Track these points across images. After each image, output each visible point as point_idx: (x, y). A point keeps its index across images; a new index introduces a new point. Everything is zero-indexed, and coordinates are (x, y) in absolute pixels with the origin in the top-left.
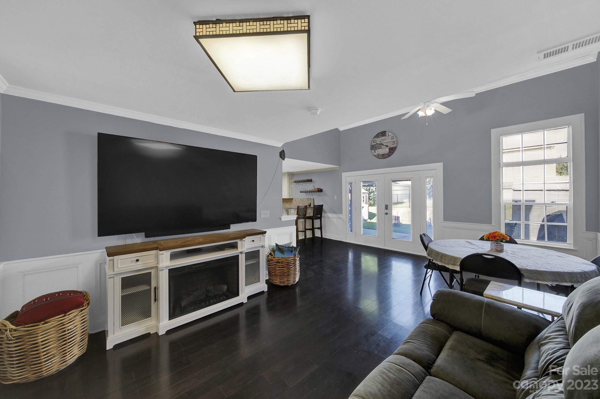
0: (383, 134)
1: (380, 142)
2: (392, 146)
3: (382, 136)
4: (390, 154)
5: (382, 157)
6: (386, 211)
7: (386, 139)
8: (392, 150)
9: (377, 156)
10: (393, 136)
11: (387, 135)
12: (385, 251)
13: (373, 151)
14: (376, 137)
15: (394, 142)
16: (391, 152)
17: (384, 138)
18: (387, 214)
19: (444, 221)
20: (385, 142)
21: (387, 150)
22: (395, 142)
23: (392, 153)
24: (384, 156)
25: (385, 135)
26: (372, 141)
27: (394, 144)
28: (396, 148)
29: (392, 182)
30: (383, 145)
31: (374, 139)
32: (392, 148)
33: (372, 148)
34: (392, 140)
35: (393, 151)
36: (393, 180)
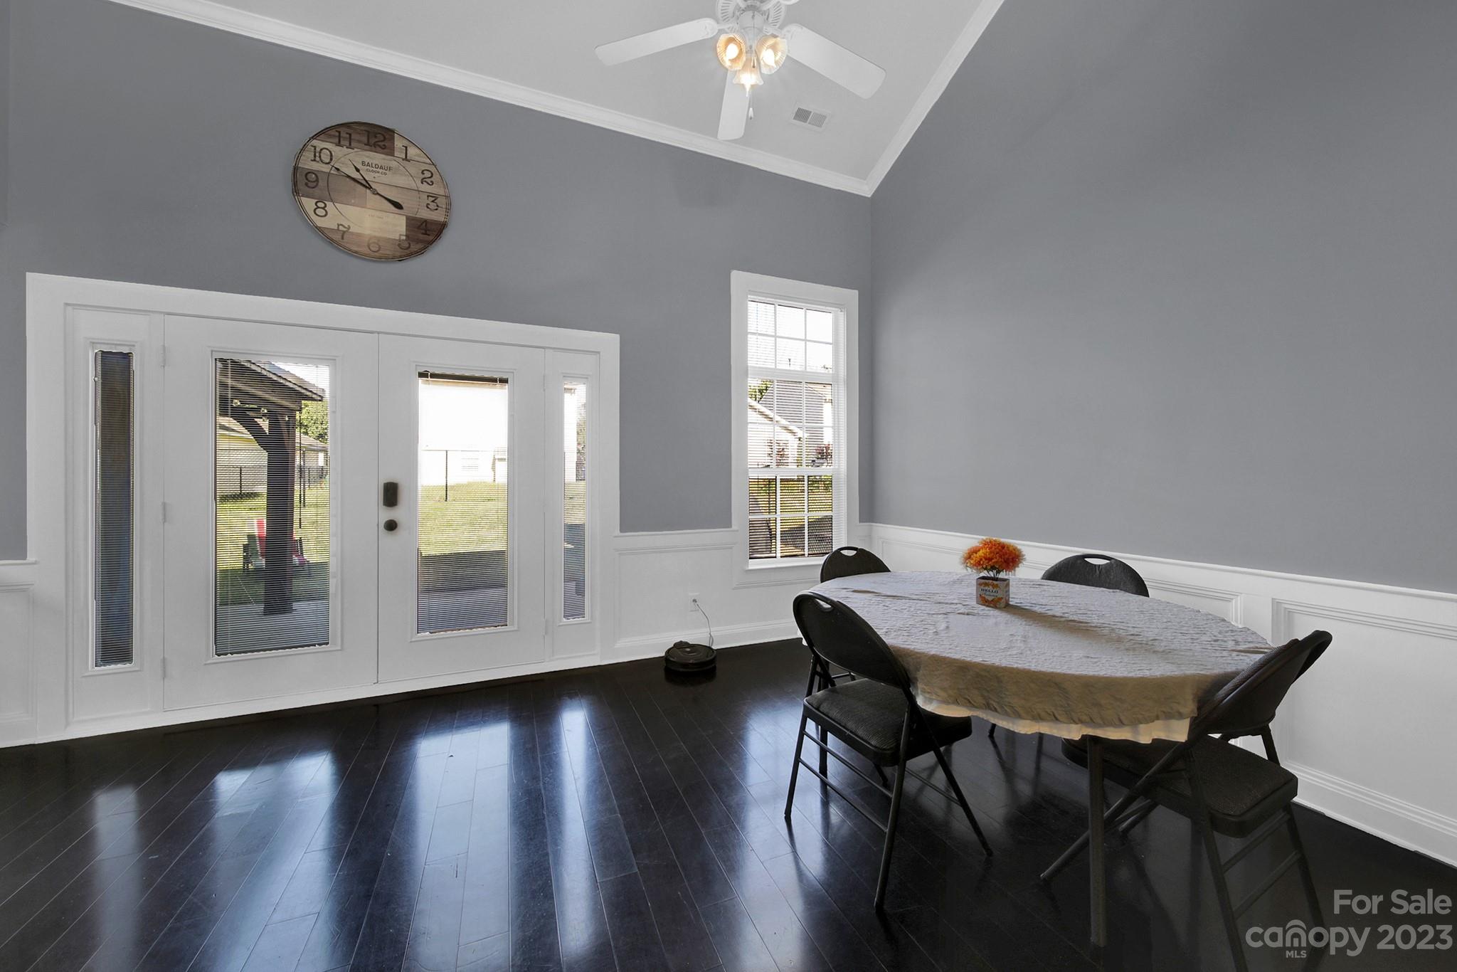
0: (378, 138)
1: (358, 170)
2: (425, 214)
3: (368, 144)
4: (414, 249)
5: (366, 251)
6: (388, 515)
7: (389, 169)
8: (424, 234)
9: (337, 238)
10: (433, 169)
11: (399, 154)
13: (309, 204)
14: (331, 136)
15: (435, 198)
16: (418, 242)
17: (377, 158)
18: (391, 526)
19: (621, 532)
20: (384, 179)
21: (395, 227)
22: (442, 201)
23: (421, 247)
24: (375, 249)
25: (390, 151)
26: (303, 149)
27: (432, 206)
28: (442, 228)
29: (420, 380)
30: (374, 192)
31: (319, 144)
32: (426, 221)
33: (301, 186)
34: (425, 187)
35: (427, 238)
36: (422, 370)
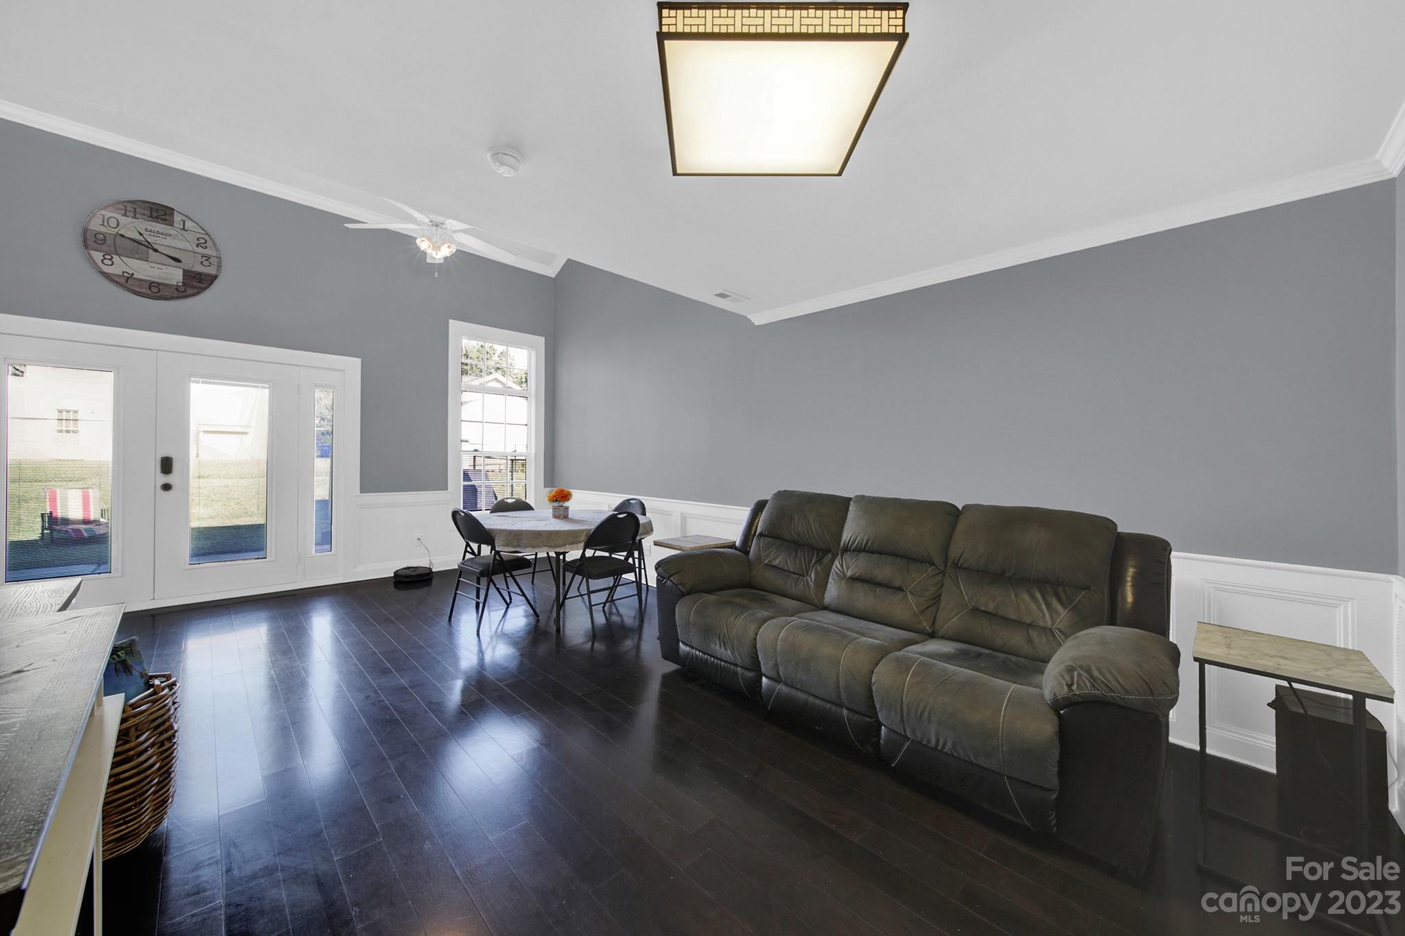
0: (161, 213)
1: (141, 235)
2: (199, 268)
3: (152, 217)
4: (190, 291)
5: (148, 291)
6: (164, 479)
7: (170, 235)
8: (197, 282)
9: (122, 281)
10: (207, 237)
11: (178, 225)
12: (153, 616)
13: (97, 255)
14: (118, 209)
15: (208, 257)
16: (193, 287)
17: (159, 227)
18: (167, 487)
19: (361, 493)
20: (165, 242)
21: (175, 276)
22: (214, 261)
23: (195, 290)
24: (156, 291)
25: (170, 223)
26: (92, 218)
27: (206, 263)
28: (212, 279)
30: (156, 250)
31: (107, 214)
32: (198, 273)
33: (91, 243)
34: (200, 250)
35: (200, 285)
